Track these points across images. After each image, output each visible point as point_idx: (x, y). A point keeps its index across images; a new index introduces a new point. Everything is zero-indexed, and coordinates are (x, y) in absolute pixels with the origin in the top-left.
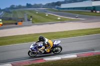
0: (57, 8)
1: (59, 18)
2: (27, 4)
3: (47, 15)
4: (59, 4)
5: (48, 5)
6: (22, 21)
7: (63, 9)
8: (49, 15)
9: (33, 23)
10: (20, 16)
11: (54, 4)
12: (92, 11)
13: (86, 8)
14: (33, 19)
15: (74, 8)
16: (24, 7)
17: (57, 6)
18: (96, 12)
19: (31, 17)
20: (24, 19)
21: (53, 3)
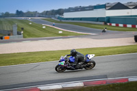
0: (59, 18)
1: (60, 32)
2: (17, 11)
3: (44, 27)
4: (60, 12)
5: (46, 14)
6: (9, 35)
7: (67, 19)
8: (46, 27)
9: (24, 37)
10: (7, 28)
11: (54, 13)
12: (106, 24)
13: (98, 19)
14: (25, 32)
15: (81, 19)
16: (12, 15)
17: (58, 16)
18: (110, 25)
19: (22, 29)
20: (12, 31)
21: (53, 11)
